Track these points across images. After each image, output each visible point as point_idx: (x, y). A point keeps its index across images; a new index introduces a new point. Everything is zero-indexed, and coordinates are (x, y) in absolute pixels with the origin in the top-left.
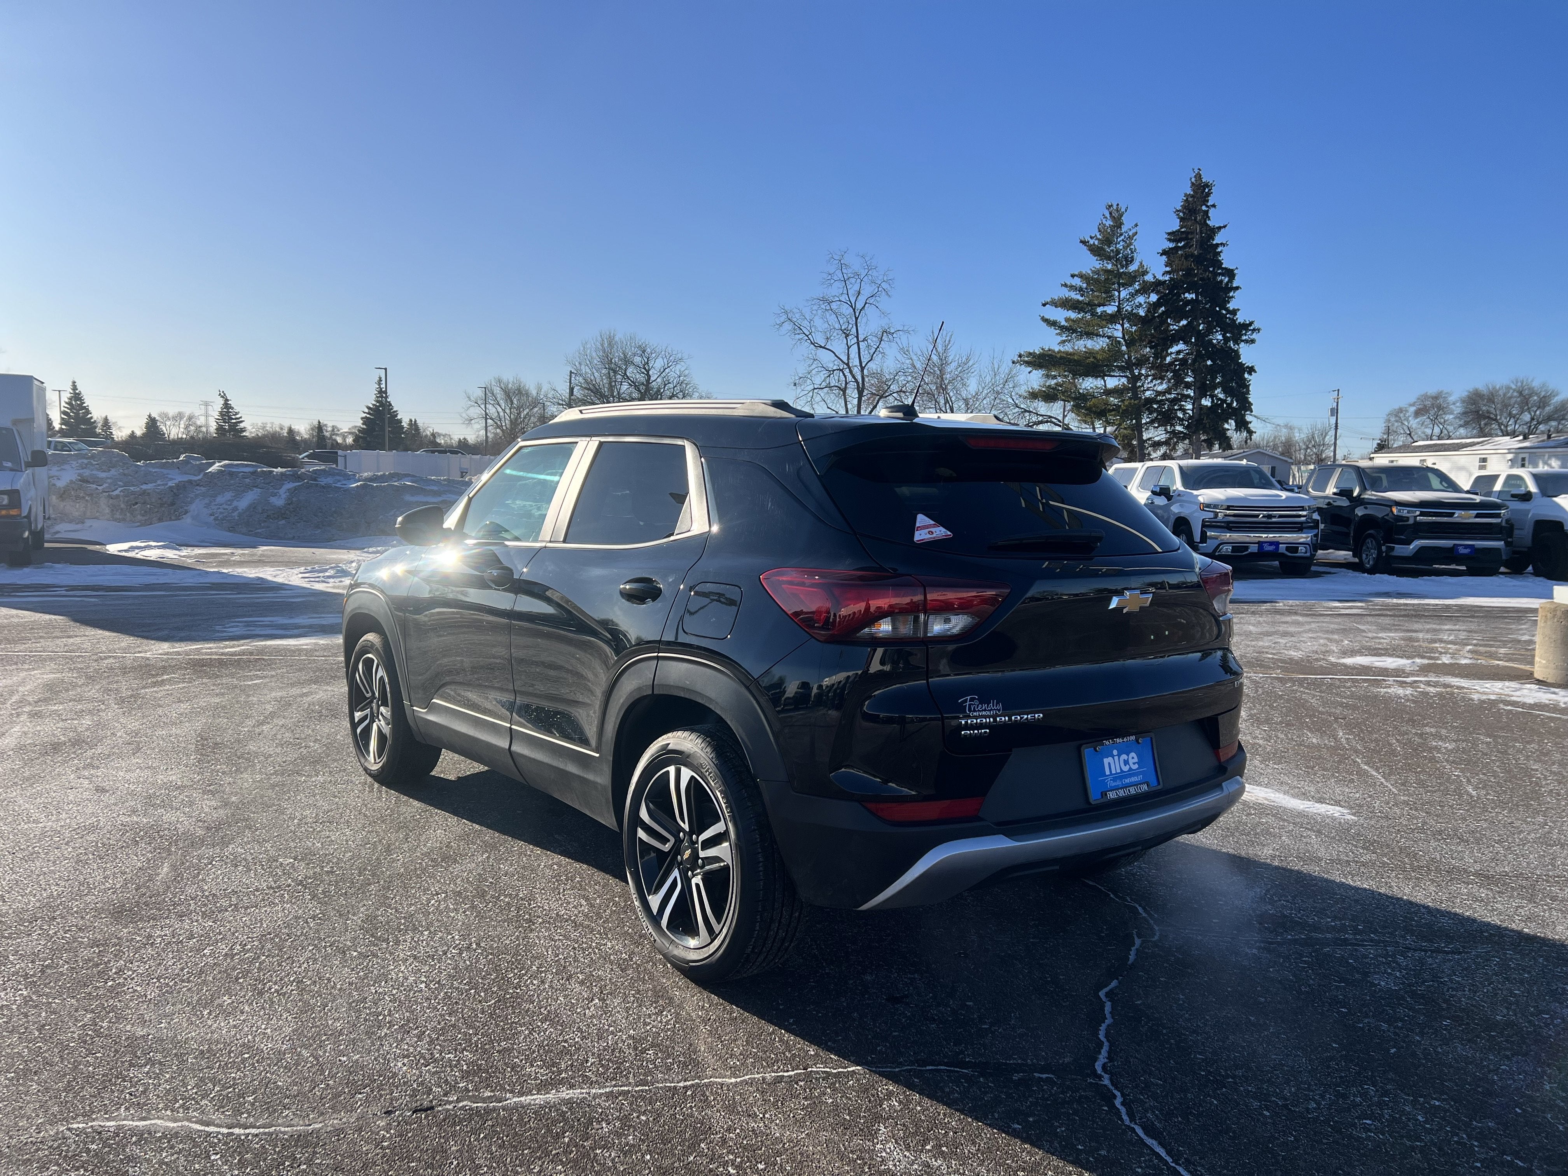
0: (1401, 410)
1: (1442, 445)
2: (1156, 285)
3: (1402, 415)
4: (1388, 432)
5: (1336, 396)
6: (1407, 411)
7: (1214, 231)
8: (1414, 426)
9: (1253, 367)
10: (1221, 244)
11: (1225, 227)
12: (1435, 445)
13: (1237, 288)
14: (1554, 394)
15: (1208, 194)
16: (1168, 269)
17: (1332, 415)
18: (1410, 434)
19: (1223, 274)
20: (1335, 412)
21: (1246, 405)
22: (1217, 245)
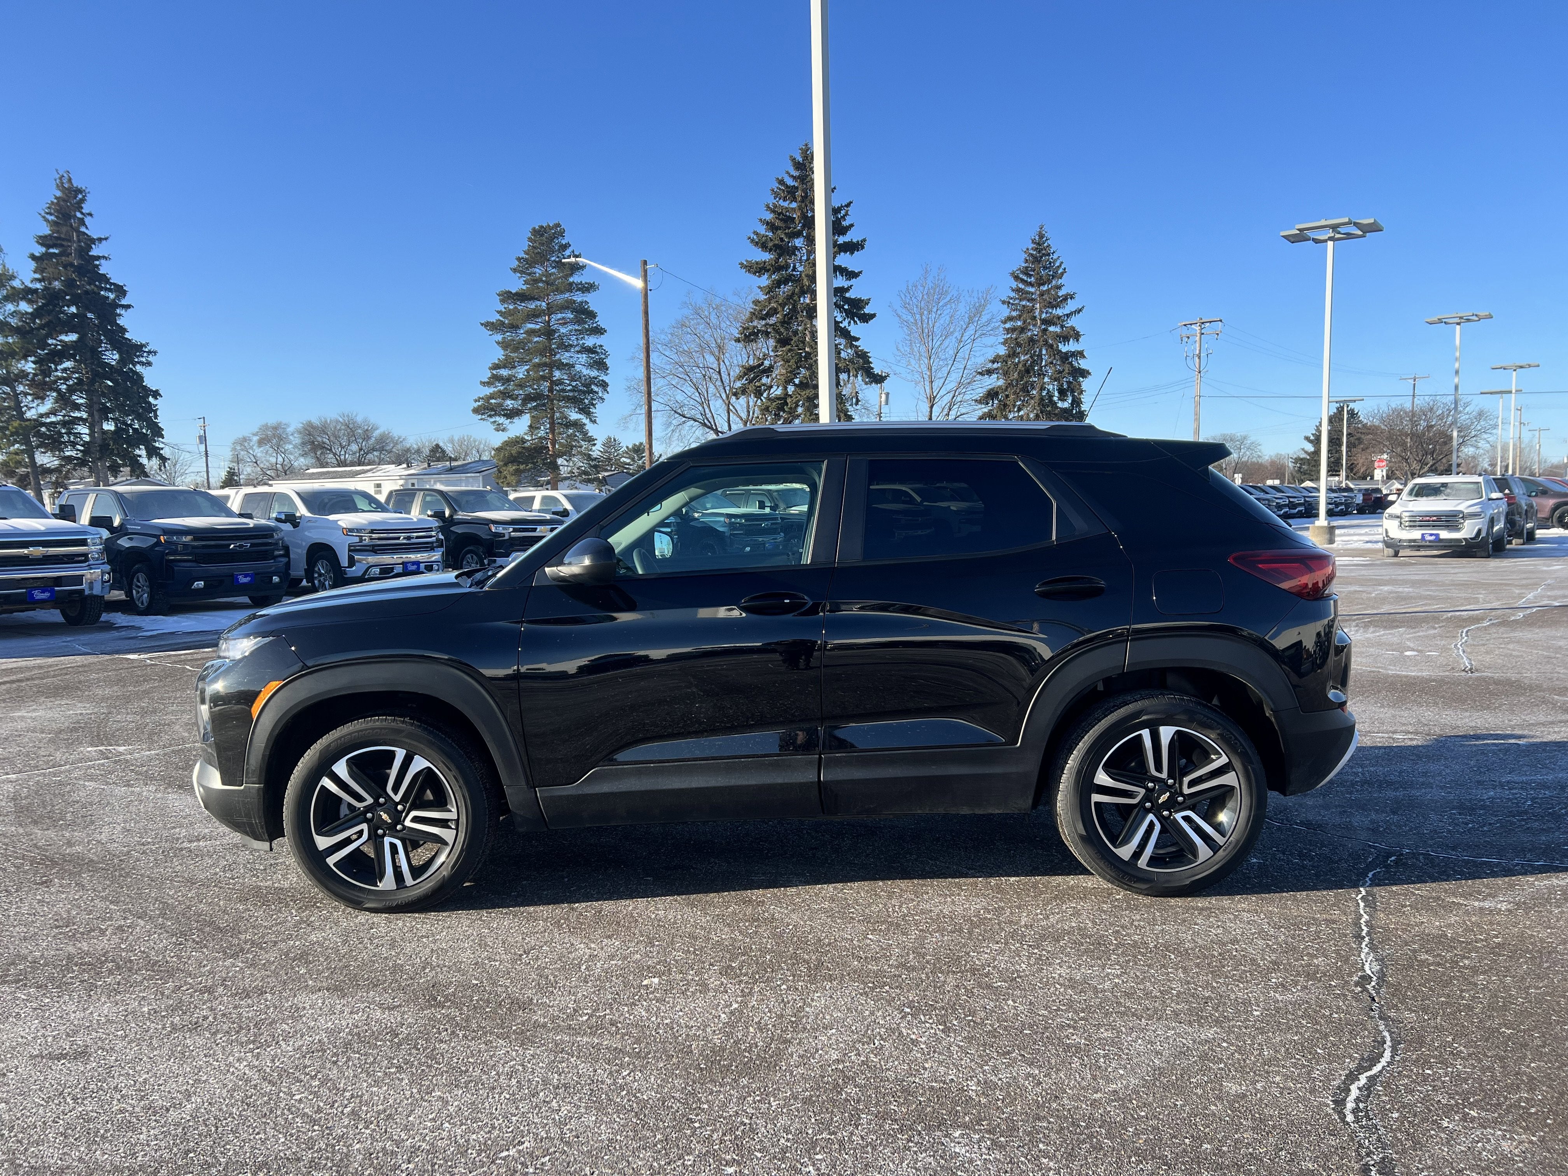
0: (245, 439)
1: (334, 472)
2: (26, 294)
3: (246, 444)
4: (238, 460)
5: (202, 424)
6: (250, 440)
7: (91, 241)
8: (259, 455)
9: (157, 391)
10: (104, 257)
11: (106, 239)
12: (328, 472)
13: (128, 307)
14: (375, 428)
15: (83, 200)
16: (38, 276)
17: (201, 443)
18: (256, 463)
19: (110, 290)
20: (203, 439)
21: (158, 432)
22: (98, 258)
